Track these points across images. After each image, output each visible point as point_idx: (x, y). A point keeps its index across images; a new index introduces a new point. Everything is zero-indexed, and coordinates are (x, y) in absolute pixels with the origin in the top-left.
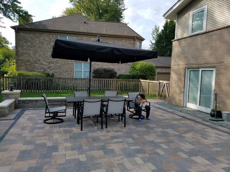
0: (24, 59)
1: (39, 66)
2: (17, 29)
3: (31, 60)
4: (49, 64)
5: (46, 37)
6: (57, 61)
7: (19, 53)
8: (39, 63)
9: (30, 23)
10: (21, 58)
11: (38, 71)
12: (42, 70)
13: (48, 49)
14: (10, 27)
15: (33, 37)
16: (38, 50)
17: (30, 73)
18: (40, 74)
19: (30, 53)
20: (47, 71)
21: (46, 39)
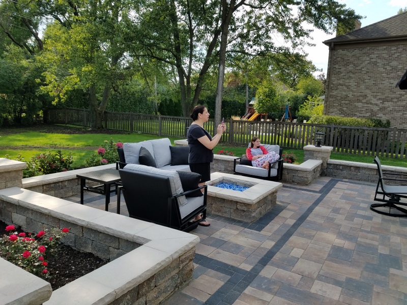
0: (339, 95)
1: (363, 107)
2: (332, 45)
3: (350, 95)
4: (383, 103)
5: (384, 52)
6: (399, 96)
7: (332, 86)
8: (364, 101)
9: (356, 31)
10: (334, 93)
11: (360, 115)
12: (368, 115)
13: (384, 75)
14: (323, 42)
15: (358, 55)
16: (366, 77)
17: (346, 119)
18: (364, 121)
19: (350, 84)
20: (377, 116)
21: (384, 55)
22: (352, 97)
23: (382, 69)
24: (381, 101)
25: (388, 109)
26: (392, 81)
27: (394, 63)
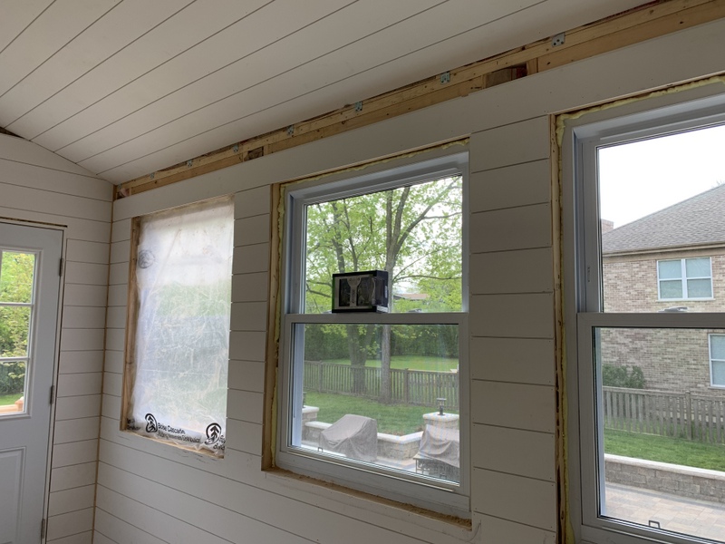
5: (624, 270)
20: (628, 361)
21: (624, 274)
23: (624, 295)
25: (642, 351)
27: (639, 286)
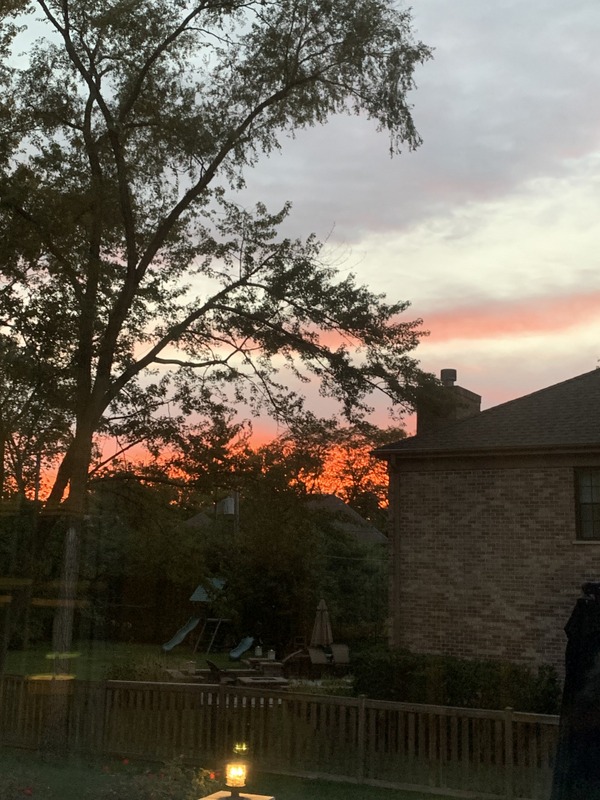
0: (422, 594)
1: (486, 629)
3: (450, 596)
4: (532, 619)
10: (411, 587)
13: (525, 541)
15: (458, 488)
16: (483, 546)
19: (448, 564)
20: (523, 654)
22: (456, 599)
23: (517, 528)
24: (528, 614)
25: (547, 635)
26: (545, 559)
27: (545, 513)
